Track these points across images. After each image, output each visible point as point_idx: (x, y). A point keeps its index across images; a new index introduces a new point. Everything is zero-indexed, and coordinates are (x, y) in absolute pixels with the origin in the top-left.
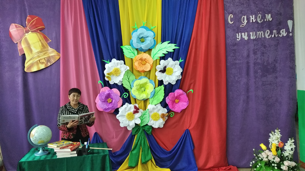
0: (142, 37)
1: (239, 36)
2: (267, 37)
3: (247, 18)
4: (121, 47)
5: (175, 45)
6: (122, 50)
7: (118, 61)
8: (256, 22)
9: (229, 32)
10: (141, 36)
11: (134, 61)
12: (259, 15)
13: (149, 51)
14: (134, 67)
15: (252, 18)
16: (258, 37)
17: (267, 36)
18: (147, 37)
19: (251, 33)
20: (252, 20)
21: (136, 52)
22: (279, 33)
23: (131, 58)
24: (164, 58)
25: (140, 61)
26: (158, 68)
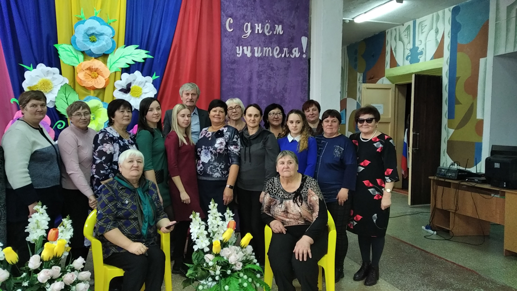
0: (93, 34)
1: (239, 51)
2: (276, 57)
3: (251, 26)
4: (56, 46)
5: (147, 52)
6: (56, 50)
7: (49, 68)
8: (263, 33)
9: (227, 43)
10: (92, 32)
11: (77, 70)
12: (267, 24)
13: (104, 56)
14: (77, 80)
15: (258, 28)
16: (264, 55)
17: (275, 54)
18: (102, 34)
19: (256, 49)
20: (258, 30)
21: (81, 57)
22: (290, 52)
23: (73, 65)
24: (129, 70)
25: (88, 72)
26: (119, 85)
